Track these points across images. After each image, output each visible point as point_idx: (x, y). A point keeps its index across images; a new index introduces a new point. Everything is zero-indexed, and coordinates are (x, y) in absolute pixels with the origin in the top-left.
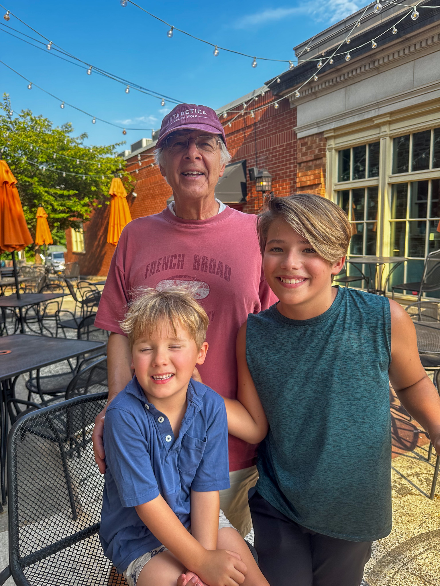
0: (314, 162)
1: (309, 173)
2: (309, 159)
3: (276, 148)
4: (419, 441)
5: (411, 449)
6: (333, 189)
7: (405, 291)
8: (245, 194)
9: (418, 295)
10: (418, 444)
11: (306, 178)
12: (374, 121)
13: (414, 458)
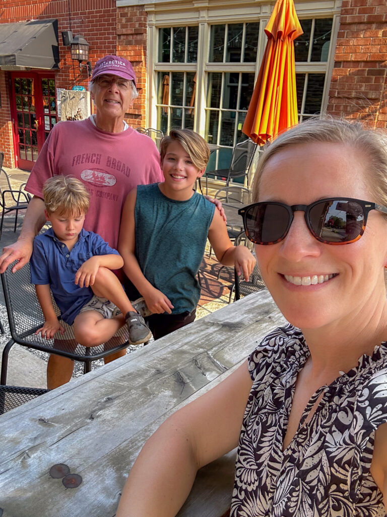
0: (135, 36)
1: (130, 48)
2: (129, 32)
3: (93, 13)
4: (224, 292)
5: (218, 297)
6: (153, 69)
7: (216, 177)
8: (57, 60)
9: (226, 180)
11: (127, 53)
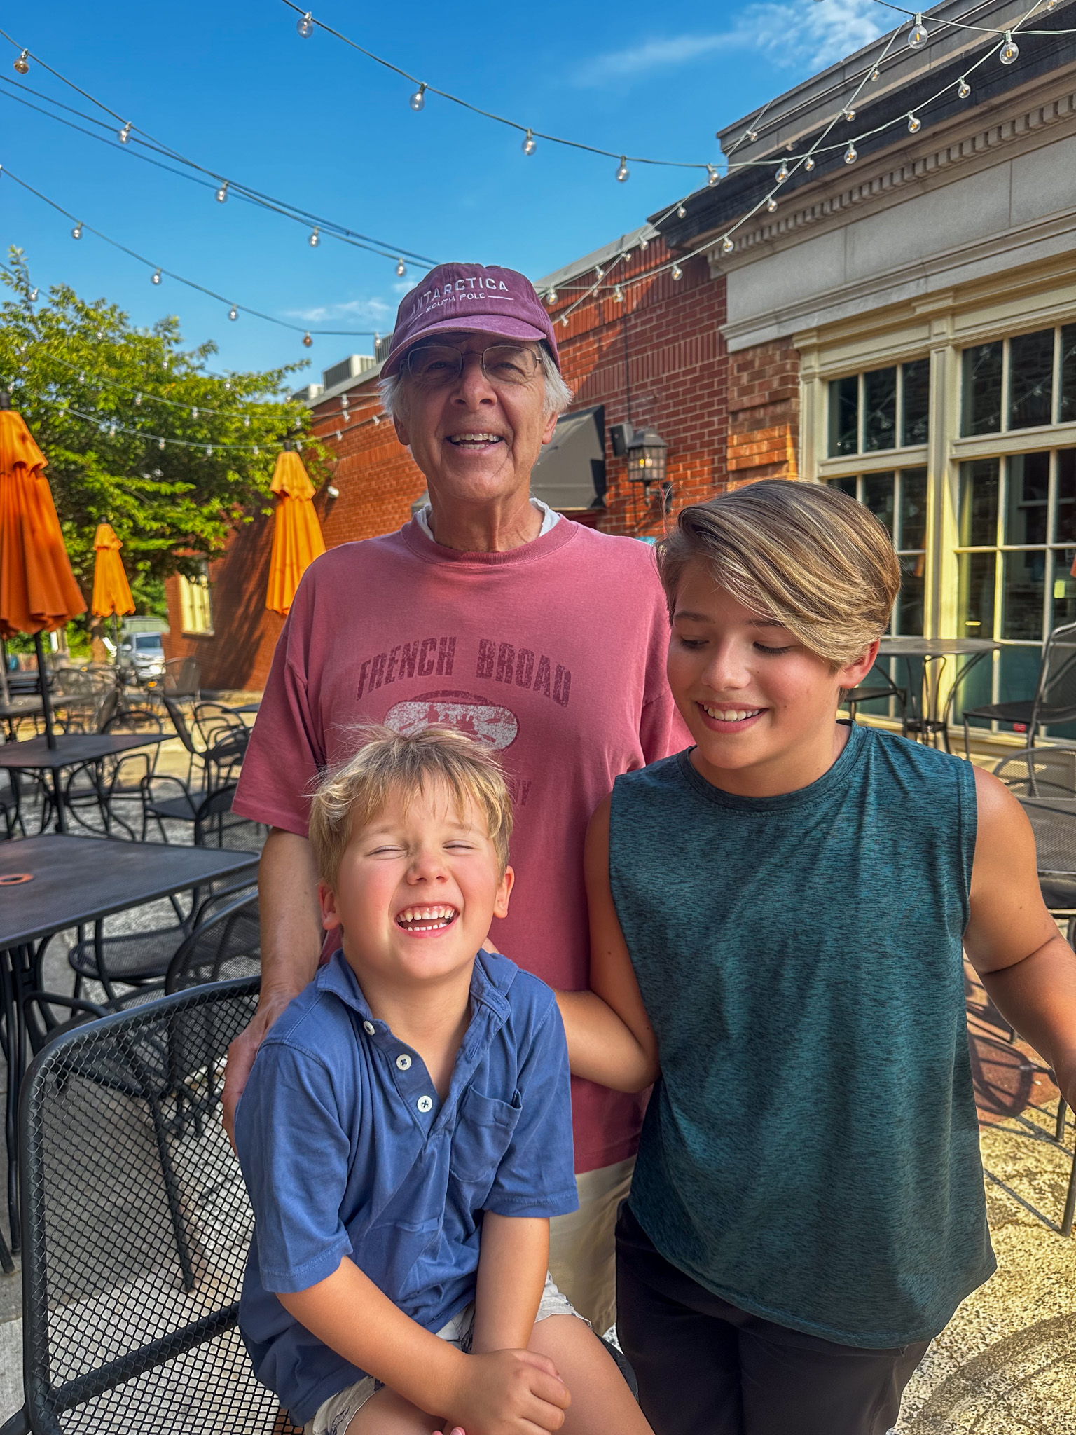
0: (771, 409)
1: (758, 435)
2: (757, 401)
3: (677, 376)
4: (1035, 1092)
5: (1013, 1112)
6: (816, 475)
7: (995, 724)
8: (601, 488)
9: (1027, 732)
10: (1031, 1100)
11: (751, 449)
12: (914, 309)
13: (1022, 1133)
